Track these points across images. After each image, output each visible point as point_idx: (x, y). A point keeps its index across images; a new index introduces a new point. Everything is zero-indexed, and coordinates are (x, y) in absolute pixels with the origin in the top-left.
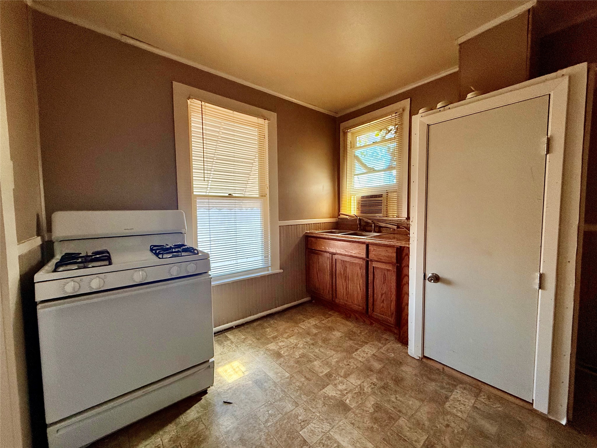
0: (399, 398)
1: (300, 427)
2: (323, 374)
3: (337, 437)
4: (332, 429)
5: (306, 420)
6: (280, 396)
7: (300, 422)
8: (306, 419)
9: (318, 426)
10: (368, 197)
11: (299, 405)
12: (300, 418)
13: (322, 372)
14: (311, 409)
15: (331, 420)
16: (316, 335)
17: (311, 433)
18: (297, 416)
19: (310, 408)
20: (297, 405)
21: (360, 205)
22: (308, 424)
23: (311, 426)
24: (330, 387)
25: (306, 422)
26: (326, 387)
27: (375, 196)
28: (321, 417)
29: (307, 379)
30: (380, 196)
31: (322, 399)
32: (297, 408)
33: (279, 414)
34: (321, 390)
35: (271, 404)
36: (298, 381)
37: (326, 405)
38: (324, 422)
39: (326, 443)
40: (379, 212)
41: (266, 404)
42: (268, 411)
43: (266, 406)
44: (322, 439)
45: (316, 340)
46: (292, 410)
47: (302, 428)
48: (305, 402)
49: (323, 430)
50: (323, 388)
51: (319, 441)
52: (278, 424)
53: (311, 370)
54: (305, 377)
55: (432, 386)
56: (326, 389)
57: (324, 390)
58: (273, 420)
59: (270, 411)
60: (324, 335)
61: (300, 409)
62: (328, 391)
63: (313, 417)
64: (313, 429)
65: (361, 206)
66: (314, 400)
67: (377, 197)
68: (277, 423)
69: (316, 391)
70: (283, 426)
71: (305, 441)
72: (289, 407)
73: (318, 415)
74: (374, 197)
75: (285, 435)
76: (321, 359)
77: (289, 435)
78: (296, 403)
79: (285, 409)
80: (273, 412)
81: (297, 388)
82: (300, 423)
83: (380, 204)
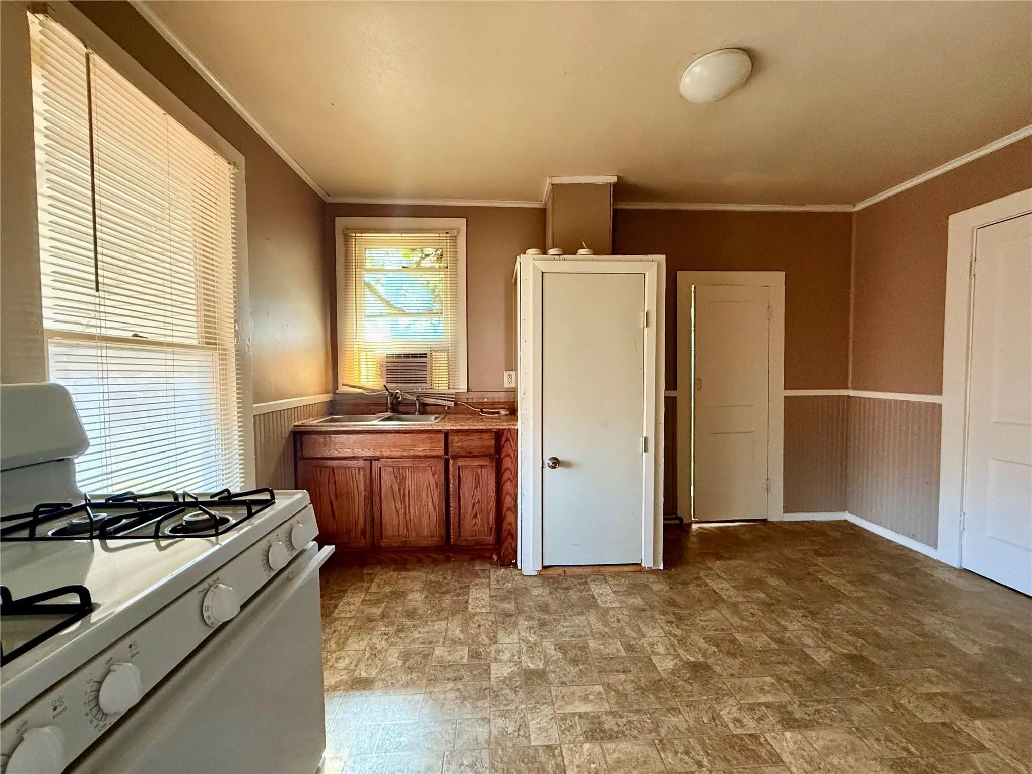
0: (565, 625)
1: (524, 739)
2: (466, 657)
3: (568, 710)
4: (554, 706)
5: (520, 725)
6: (451, 732)
7: (516, 734)
8: (518, 724)
9: (540, 718)
10: (399, 356)
11: (490, 719)
12: (510, 730)
13: (462, 658)
14: (508, 708)
15: (542, 700)
16: (384, 616)
17: (542, 732)
18: (504, 733)
19: (506, 709)
20: (486, 720)
21: (385, 369)
22: (526, 726)
23: (533, 725)
24: (494, 666)
25: (522, 727)
26: (490, 669)
27: (415, 356)
28: (529, 706)
29: (455, 679)
30: (424, 356)
31: (504, 686)
32: (491, 724)
33: (480, 753)
34: (489, 678)
35: (451, 753)
36: (446, 692)
37: (517, 689)
38: (539, 709)
39: (567, 726)
40: (423, 380)
41: (445, 759)
42: (462, 764)
43: (449, 763)
44: (561, 726)
45: (397, 623)
46: (490, 732)
47: (528, 738)
48: (490, 707)
49: (549, 717)
50: (490, 674)
51: (560, 732)
52: (496, 764)
53: (445, 666)
54: (449, 679)
55: (574, 595)
56: (492, 672)
57: (492, 676)
58: (483, 767)
59: (464, 762)
60: (400, 609)
61: (496, 720)
62: (499, 672)
63: (522, 715)
64: (539, 726)
65: (388, 370)
66: (497, 696)
67: (417, 357)
68: (493, 764)
69: (485, 684)
70: (506, 759)
71: (548, 747)
72: (482, 732)
73: (523, 706)
74: (412, 357)
75: (522, 765)
76: (438, 642)
77: (526, 760)
78: (483, 719)
79: (481, 740)
80: (471, 760)
81: (458, 701)
82: (518, 735)
83: (423, 368)
